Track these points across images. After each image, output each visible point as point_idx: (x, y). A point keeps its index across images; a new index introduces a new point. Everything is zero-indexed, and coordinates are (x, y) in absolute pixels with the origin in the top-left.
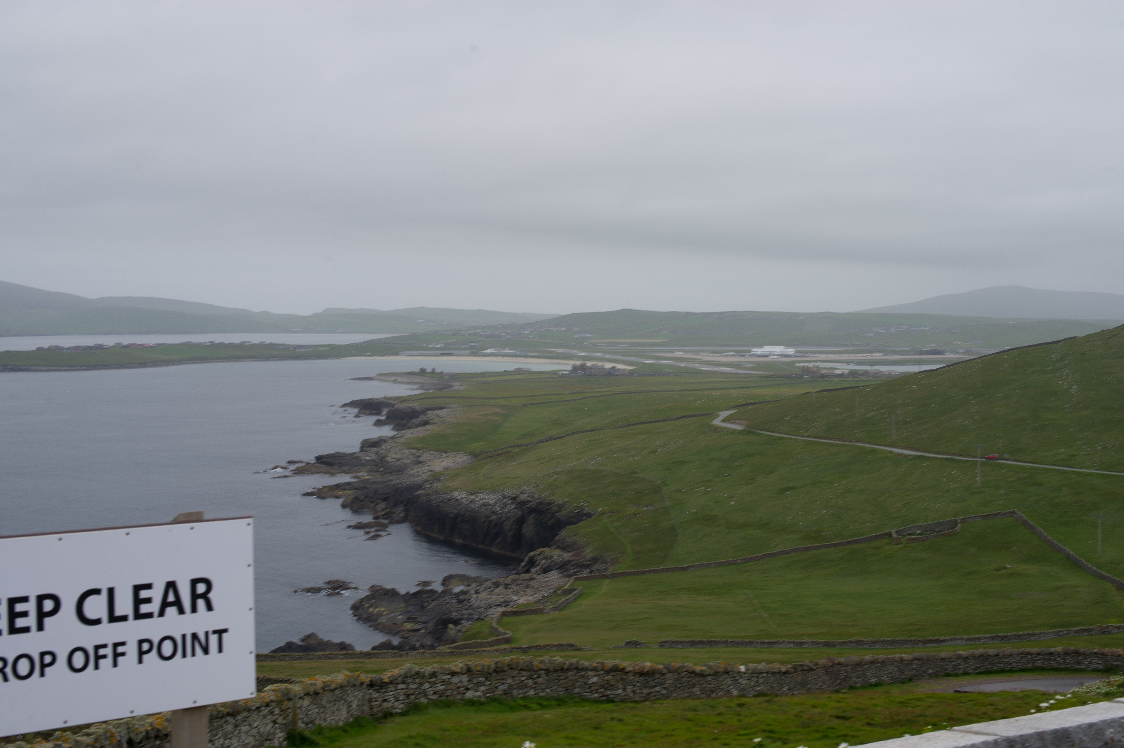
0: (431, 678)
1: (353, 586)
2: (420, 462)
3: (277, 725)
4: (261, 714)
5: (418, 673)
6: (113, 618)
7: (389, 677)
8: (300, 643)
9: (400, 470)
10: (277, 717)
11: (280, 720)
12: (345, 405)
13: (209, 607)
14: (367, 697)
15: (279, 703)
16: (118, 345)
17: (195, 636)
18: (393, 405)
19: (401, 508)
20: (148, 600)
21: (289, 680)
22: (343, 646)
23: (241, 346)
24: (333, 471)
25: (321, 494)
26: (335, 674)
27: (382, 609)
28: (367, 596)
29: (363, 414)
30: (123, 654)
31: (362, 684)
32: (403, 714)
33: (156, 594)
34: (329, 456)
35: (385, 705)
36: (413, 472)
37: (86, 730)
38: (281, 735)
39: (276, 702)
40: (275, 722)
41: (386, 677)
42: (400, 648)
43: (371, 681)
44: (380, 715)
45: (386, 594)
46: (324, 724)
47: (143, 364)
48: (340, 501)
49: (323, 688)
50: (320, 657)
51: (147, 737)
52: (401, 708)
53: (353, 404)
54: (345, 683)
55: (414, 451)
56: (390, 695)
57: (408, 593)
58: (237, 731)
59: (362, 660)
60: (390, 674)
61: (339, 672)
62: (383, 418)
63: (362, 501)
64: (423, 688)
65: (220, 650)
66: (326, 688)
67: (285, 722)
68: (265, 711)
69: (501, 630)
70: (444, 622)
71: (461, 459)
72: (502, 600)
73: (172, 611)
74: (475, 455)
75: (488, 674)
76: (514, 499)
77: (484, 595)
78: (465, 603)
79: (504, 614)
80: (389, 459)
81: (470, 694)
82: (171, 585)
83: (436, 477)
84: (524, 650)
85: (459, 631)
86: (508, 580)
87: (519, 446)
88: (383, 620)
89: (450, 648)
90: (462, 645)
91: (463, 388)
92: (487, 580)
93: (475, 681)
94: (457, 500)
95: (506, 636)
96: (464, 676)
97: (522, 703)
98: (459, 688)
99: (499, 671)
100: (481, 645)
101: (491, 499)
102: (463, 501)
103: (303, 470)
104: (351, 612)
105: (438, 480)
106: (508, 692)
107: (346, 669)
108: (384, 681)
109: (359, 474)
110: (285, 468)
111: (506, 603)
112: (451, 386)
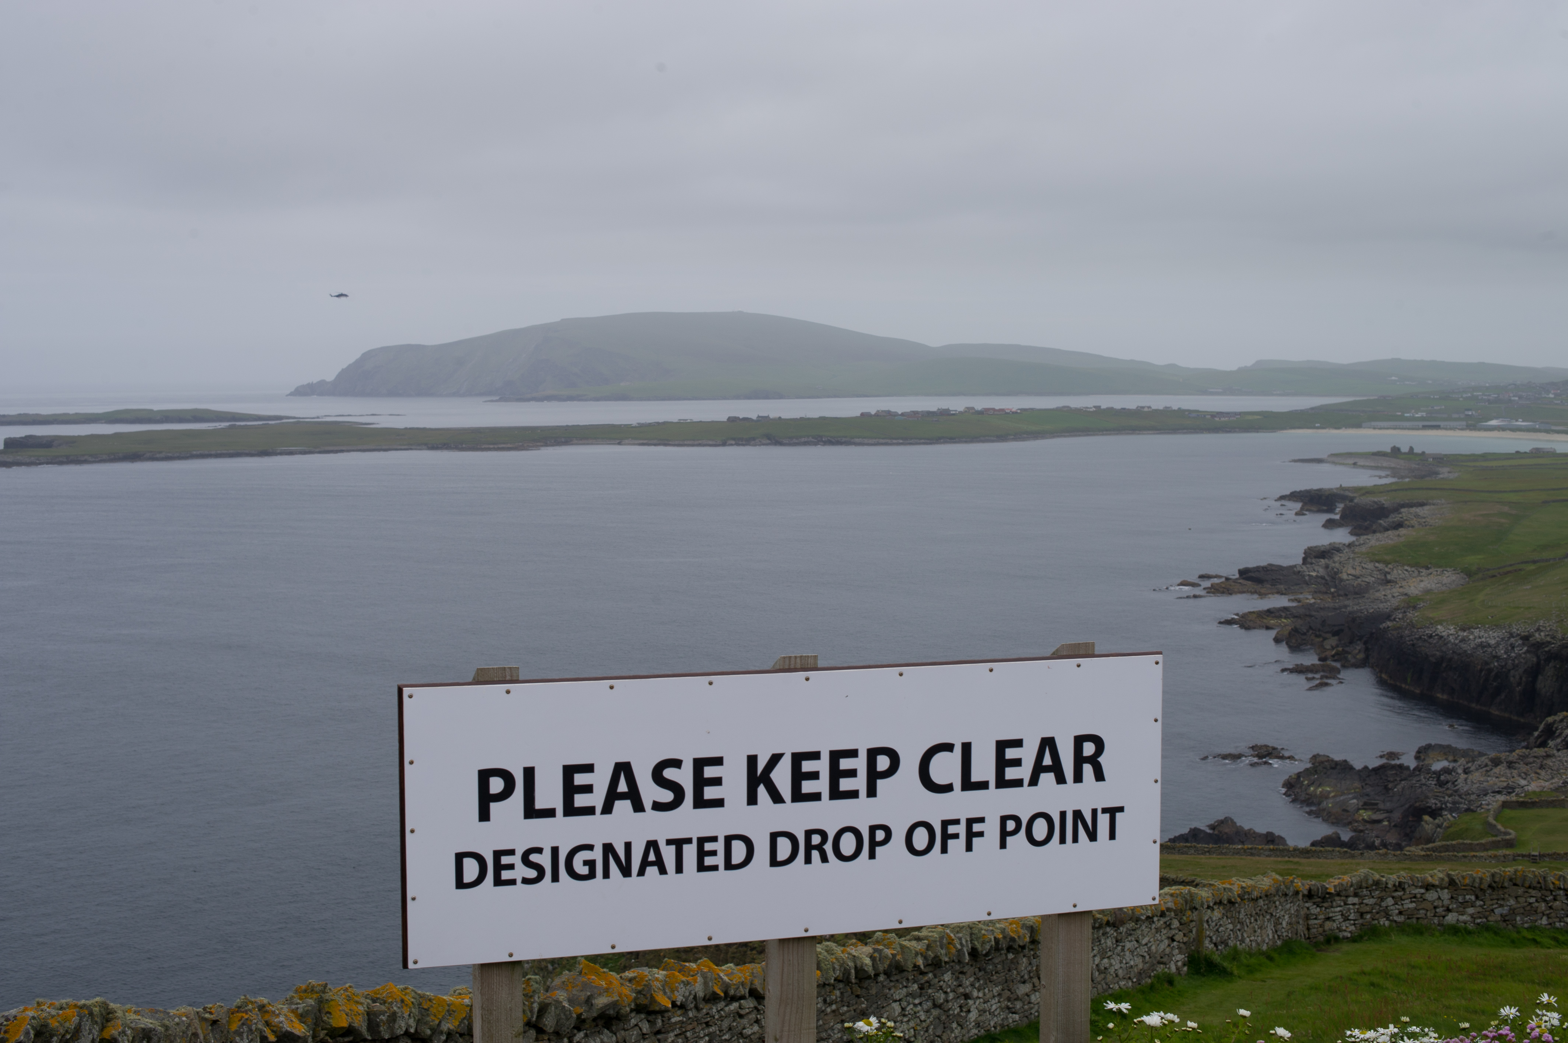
0: (1396, 891)
1: (1287, 754)
2: (1389, 582)
3: (1175, 943)
4: (1154, 926)
5: (1377, 883)
6: (968, 784)
7: (1336, 886)
8: (1209, 831)
9: (1359, 592)
10: (1173, 932)
11: (1179, 937)
12: (1282, 498)
13: (1099, 776)
14: (1303, 912)
15: (1179, 913)
16: (969, 410)
17: (1078, 815)
18: (1351, 499)
19: (1359, 646)
20: (1017, 763)
21: (1193, 881)
22: (1270, 839)
23: (1138, 413)
24: (1263, 591)
25: (1246, 622)
26: (1260, 877)
27: (1328, 789)
28: (1307, 770)
29: (1308, 510)
30: (981, 834)
31: (1297, 893)
32: (1354, 940)
33: (1028, 754)
34: (1258, 569)
35: (1328, 925)
36: (1379, 595)
38: (1180, 957)
39: (1175, 911)
40: (1172, 939)
41: (1331, 885)
42: (1351, 845)
43: (1310, 891)
44: (1321, 939)
45: (1334, 768)
46: (1240, 947)
47: (1002, 437)
48: (1273, 633)
49: (1241, 896)
50: (1237, 852)
51: (997, 948)
52: (1350, 932)
53: (1294, 496)
54: (1273, 891)
55: (1380, 566)
56: (1336, 912)
57: (1366, 768)
58: (1119, 948)
59: (1296, 860)
60: (1337, 882)
61: (1264, 874)
62: (1337, 517)
63: (1305, 634)
64: (1384, 904)
65: (1112, 836)
66: (1245, 895)
67: (1185, 939)
68: (1159, 923)
69: (1499, 827)
70: (1417, 812)
71: (1450, 578)
72: (1505, 784)
73: (1048, 779)
74: (1469, 573)
75: (1479, 890)
76: (1526, 638)
77: (1476, 776)
78: (1449, 785)
79: (1505, 805)
80: (1344, 576)
81: (1451, 918)
82: (1048, 743)
83: (1411, 604)
84: (1534, 859)
85: (1439, 826)
86: (1514, 756)
87: (1534, 562)
88: (1329, 804)
89: (1422, 849)
90: (1443, 846)
91: (1452, 476)
92: (1481, 754)
93: (1460, 899)
94: (1442, 637)
95: (1508, 837)
96: (1446, 891)
97: (1529, 936)
98: (1435, 908)
99: (1496, 886)
100: (1471, 848)
101: (1492, 637)
102: (1451, 638)
103: (1223, 588)
104: (1284, 790)
105: (1414, 608)
106: (1507, 918)
107: (1272, 871)
108: (1328, 891)
109: (1301, 596)
110: (1193, 585)
111: (1510, 789)
112: (1437, 473)
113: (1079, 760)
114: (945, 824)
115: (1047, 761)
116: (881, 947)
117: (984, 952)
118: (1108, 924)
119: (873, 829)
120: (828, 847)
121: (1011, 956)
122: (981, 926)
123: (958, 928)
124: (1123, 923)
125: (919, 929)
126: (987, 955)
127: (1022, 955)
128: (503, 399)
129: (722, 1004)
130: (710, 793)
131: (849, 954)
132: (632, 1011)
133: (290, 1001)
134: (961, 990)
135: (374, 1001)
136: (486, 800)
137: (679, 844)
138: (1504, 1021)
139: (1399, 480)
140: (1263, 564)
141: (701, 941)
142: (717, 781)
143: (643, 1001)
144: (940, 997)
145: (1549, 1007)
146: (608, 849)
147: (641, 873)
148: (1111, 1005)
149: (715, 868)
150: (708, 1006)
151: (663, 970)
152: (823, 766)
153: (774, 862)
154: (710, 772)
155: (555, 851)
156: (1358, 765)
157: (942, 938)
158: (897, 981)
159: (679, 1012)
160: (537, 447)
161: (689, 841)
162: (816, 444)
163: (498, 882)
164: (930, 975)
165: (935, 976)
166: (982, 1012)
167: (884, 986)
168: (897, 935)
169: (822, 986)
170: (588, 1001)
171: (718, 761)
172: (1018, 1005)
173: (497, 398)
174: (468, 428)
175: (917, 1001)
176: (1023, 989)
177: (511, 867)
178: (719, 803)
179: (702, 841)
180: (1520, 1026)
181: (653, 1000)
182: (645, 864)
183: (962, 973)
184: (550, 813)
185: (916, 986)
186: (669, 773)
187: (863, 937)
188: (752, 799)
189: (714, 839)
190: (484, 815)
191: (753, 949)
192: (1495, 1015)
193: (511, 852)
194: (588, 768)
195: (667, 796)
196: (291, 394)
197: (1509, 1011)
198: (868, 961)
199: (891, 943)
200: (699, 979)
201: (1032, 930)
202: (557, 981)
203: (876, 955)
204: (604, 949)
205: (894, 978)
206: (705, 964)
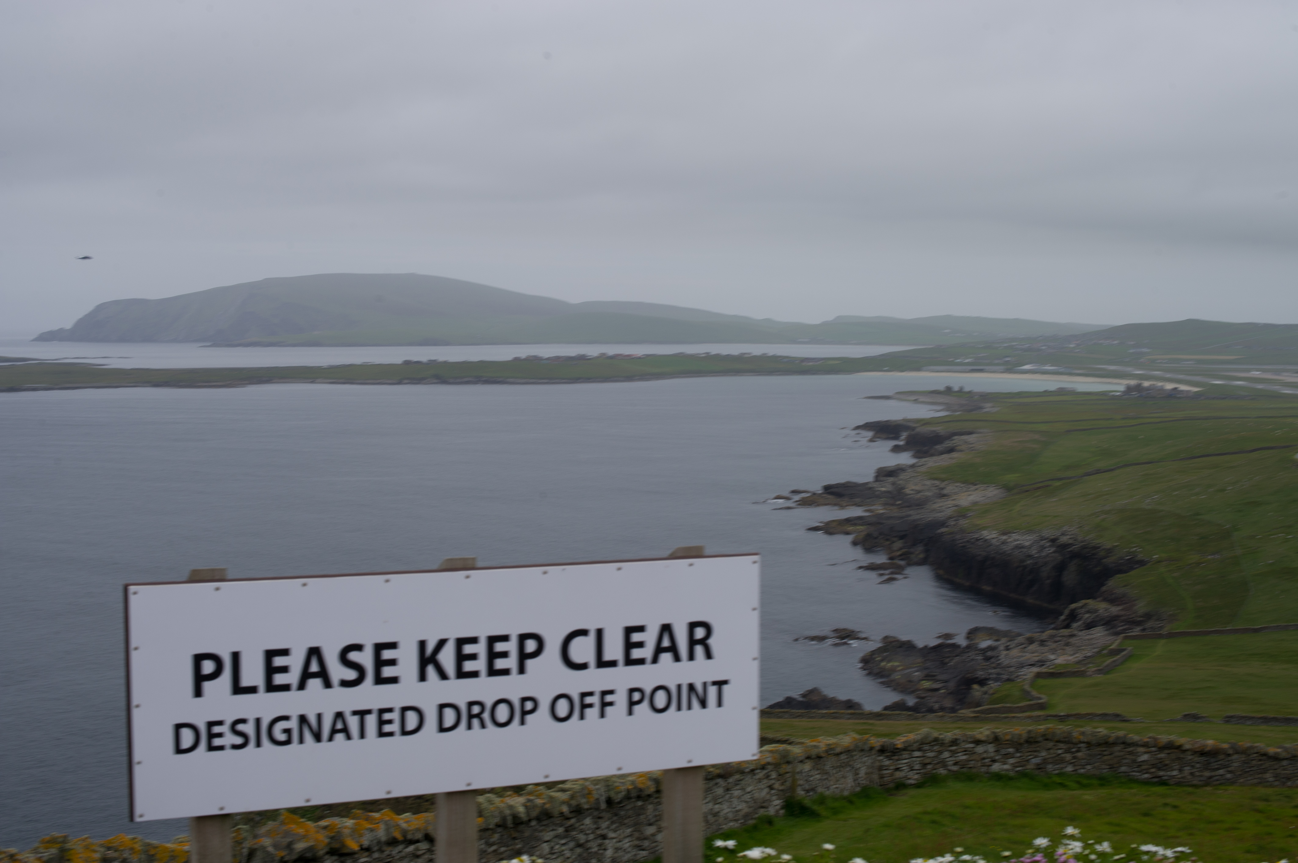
0: (951, 746)
1: (863, 636)
2: (944, 496)
3: (773, 792)
4: (757, 777)
5: (936, 740)
6: (602, 663)
7: (904, 742)
8: (801, 699)
9: (920, 504)
10: (773, 782)
11: (777, 786)
12: (858, 428)
13: (709, 655)
14: (877, 764)
15: (777, 765)
16: (603, 356)
17: (691, 687)
18: (913, 429)
19: (920, 548)
20: (640, 645)
21: (787, 741)
22: (850, 705)
23: (740, 358)
24: (843, 503)
25: (829, 529)
26: (840, 736)
27: (896, 664)
28: (879, 648)
29: (879, 438)
30: (611, 704)
31: (872, 749)
32: (918, 786)
33: (650, 638)
34: (838, 486)
35: (898, 774)
36: (936, 506)
37: (560, 786)
38: (777, 803)
39: (773, 765)
40: (771, 787)
41: (899, 742)
42: (915, 709)
43: (883, 746)
44: (892, 785)
45: (900, 647)
46: (827, 793)
47: (630, 378)
48: (850, 538)
49: (827, 751)
50: (823, 716)
51: (628, 797)
52: (915, 780)
53: (867, 426)
54: (852, 747)
55: (937, 482)
56: (903, 764)
57: (926, 647)
58: (727, 796)
59: (871, 721)
60: (904, 739)
61: (845, 733)
62: (901, 443)
63: (876, 538)
64: (942, 756)
65: (720, 704)
66: (830, 751)
67: (781, 788)
68: (761, 774)
69: (1034, 693)
70: (968, 682)
71: (991, 493)
72: (1037, 659)
73: (666, 657)
74: (1008, 488)
75: (1018, 744)
76: (1053, 541)
77: (1015, 652)
78: (993, 660)
79: (1039, 675)
80: (907, 491)
81: (996, 767)
82: (666, 629)
83: (962, 513)
84: (1062, 719)
85: (985, 693)
86: (1044, 636)
87: (1060, 479)
88: (896, 676)
89: (975, 712)
90: (988, 709)
91: (995, 410)
92: (1019, 635)
93: (1003, 752)
94: (986, 540)
95: (1040, 701)
96: (991, 745)
97: (1058, 780)
98: (984, 759)
99: (1031, 741)
100: (1010, 710)
101: (1026, 540)
102: (994, 541)
103: (810, 501)
104: (860, 665)
105: (964, 516)
106: (1041, 766)
107: (853, 731)
108: (897, 747)
109: (872, 508)
110: (787, 498)
111: (1041, 663)
112: (981, 408)
113: (693, 642)
114: (584, 695)
115: (666, 643)
116: (532, 798)
117: (619, 800)
118: (718, 776)
119: (524, 700)
120: (486, 716)
121: (640, 803)
122: (614, 779)
123: (596, 781)
124: (731, 775)
125: (563, 782)
126: (620, 803)
127: (648, 802)
128: (215, 345)
129: (400, 847)
130: (387, 672)
131: (507, 803)
132: (327, 853)
133: (35, 851)
134: (599, 832)
135: (109, 848)
136: (200, 679)
137: (362, 714)
138: (1038, 850)
139: (952, 413)
140: (842, 481)
141: (379, 795)
142: (393, 662)
143: (336, 845)
144: (582, 838)
145: (1072, 837)
146: (303, 719)
147: (331, 739)
148: (720, 843)
149: (391, 734)
150: (389, 849)
151: (353, 819)
152: (480, 649)
153: (441, 729)
154: (387, 654)
155: (258, 721)
156: (920, 644)
157: (583, 789)
158: (546, 825)
159: (366, 854)
160: (243, 385)
161: (369, 712)
162: (476, 382)
163: (211, 748)
164: (573, 821)
165: (578, 821)
166: (617, 849)
167: (535, 830)
168: (545, 787)
169: (484, 830)
170: (289, 846)
171: (393, 646)
172: (646, 843)
173: (209, 344)
174: (186, 369)
175: (563, 841)
176: (650, 830)
177: (220, 735)
178: (394, 680)
179: (382, 711)
180: (1049, 853)
181: (344, 845)
182: (334, 731)
183: (600, 818)
184: (252, 690)
185: (561, 830)
186: (353, 656)
187: (518, 790)
188: (423, 677)
189: (390, 710)
190: (198, 692)
191: (427, 801)
192: (1030, 845)
193: (220, 723)
194: (285, 652)
195: (351, 675)
196: (36, 340)
197: (1042, 842)
198: (521, 809)
199: (541, 794)
200: (382, 827)
201: (656, 781)
202: (263, 830)
203: (528, 804)
204: (300, 803)
205: (545, 823)
206: (386, 814)
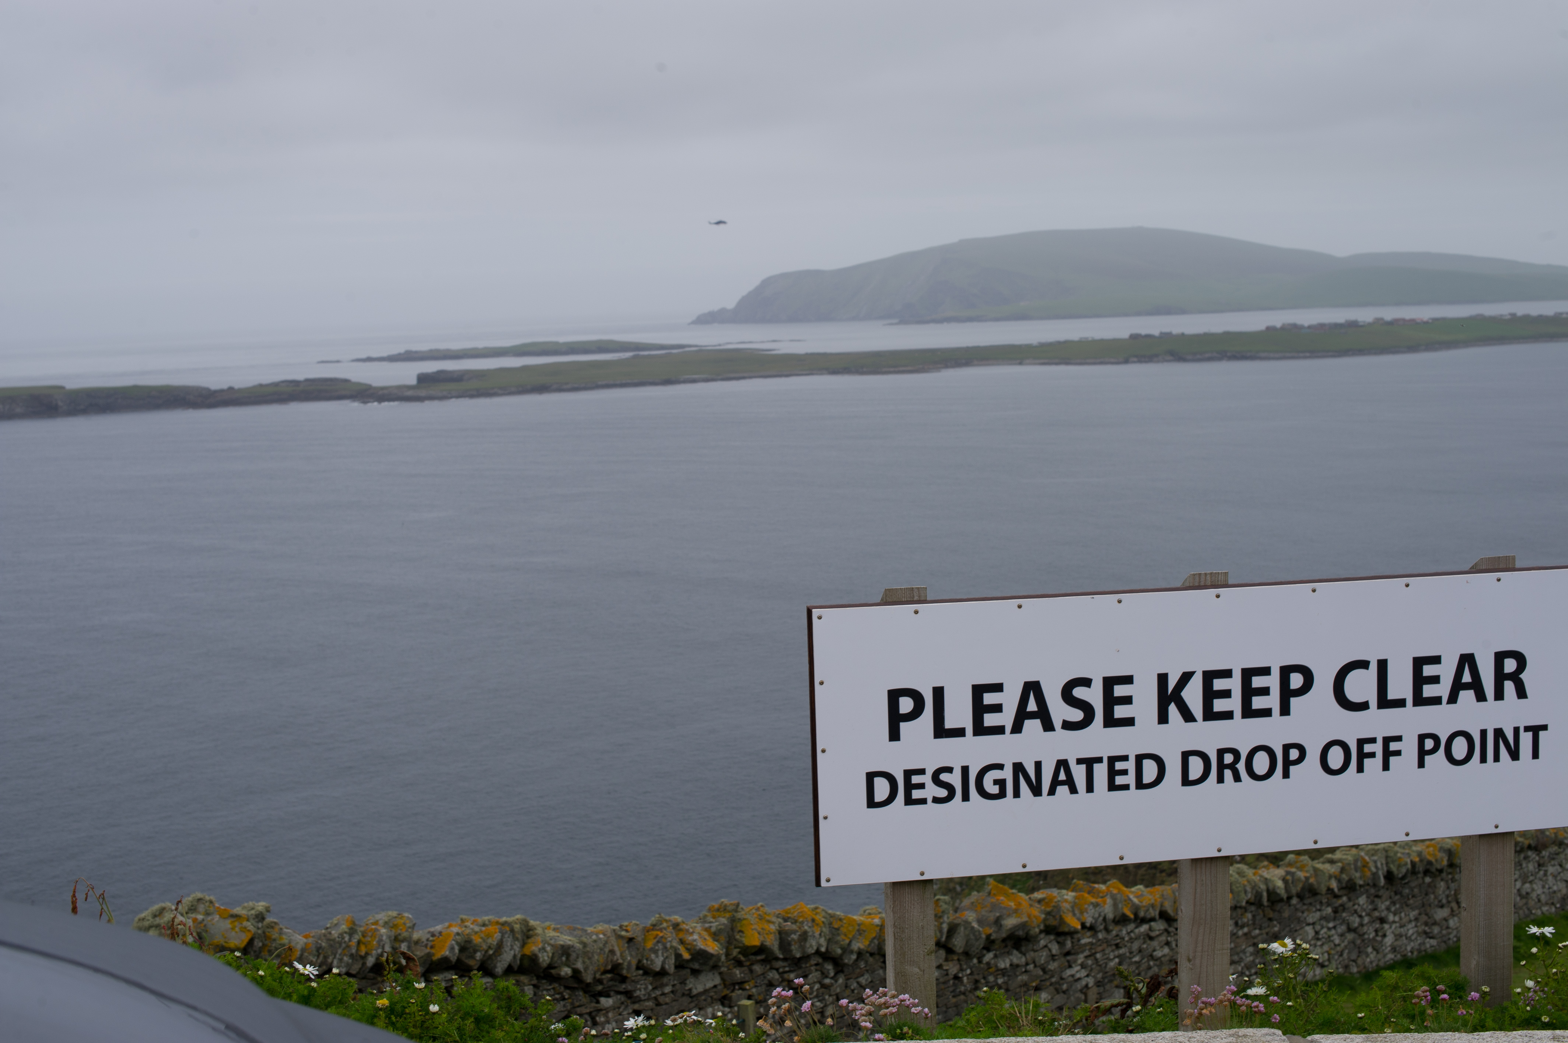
6: (1384, 702)
13: (1521, 693)
17: (1499, 733)
20: (1435, 680)
30: (1398, 753)
33: (1446, 671)
37: (1330, 856)
51: (1413, 871)
65: (1535, 755)
73: (1467, 696)
82: (1467, 660)
113: (1500, 677)
114: (1361, 742)
115: (1467, 678)
116: (1293, 870)
117: (1400, 876)
118: (1530, 847)
119: (1287, 748)
120: (1241, 766)
121: (1428, 880)
122: (1396, 848)
123: (1374, 849)
124: (1545, 847)
125: (1333, 850)
126: (1403, 878)
127: (1439, 879)
128: (903, 321)
129: (1131, 926)
130: (1120, 712)
131: (1261, 876)
132: (1041, 932)
133: (703, 920)
134: (1376, 914)
135: (786, 920)
136: (896, 720)
137: (1089, 763)
141: (1109, 860)
142: (1127, 700)
143: (1052, 922)
144: (1355, 921)
146: (1018, 768)
147: (1052, 792)
148: (1534, 930)
149: (1126, 787)
150: (1117, 928)
151: (1073, 891)
152: (1234, 684)
153: (1186, 781)
154: (1120, 691)
155: (965, 770)
157: (1356, 861)
158: (1310, 904)
159: (1089, 934)
160: (938, 369)
161: (1099, 760)
162: (1220, 359)
163: (909, 801)
164: (1345, 899)
165: (1350, 900)
166: (1398, 936)
167: (1296, 910)
168: (1310, 857)
169: (1234, 908)
170: (998, 922)
171: (1128, 680)
172: (1436, 930)
173: (897, 321)
174: (869, 352)
175: (1331, 925)
176: (1441, 914)
177: (921, 786)
178: (1129, 722)
179: (1112, 760)
181: (1062, 921)
182: (1055, 783)
183: (1377, 896)
184: (959, 733)
185: (1329, 910)
186: (1079, 692)
187: (1275, 859)
188: (1163, 718)
189: (1125, 758)
190: (894, 735)
191: (1162, 871)
193: (922, 772)
194: (998, 688)
195: (1077, 715)
196: (693, 323)
198: (1280, 884)
200: (1109, 900)
201: (1450, 853)
202: (966, 902)
203: (1289, 877)
204: (1015, 868)
205: (1307, 901)
206: (1114, 885)
